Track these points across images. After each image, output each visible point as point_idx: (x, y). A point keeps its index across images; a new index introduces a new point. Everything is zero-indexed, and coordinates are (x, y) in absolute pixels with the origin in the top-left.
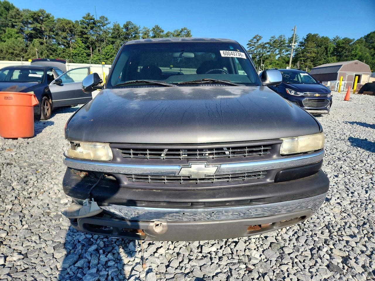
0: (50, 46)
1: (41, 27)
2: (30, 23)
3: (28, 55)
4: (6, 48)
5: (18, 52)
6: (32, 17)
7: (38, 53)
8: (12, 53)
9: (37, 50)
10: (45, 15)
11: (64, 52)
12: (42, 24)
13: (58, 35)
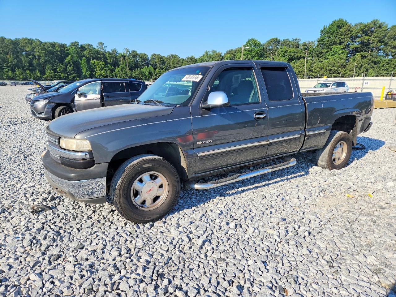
0: (373, 59)
1: (369, 40)
2: (359, 37)
3: (346, 71)
4: (326, 65)
5: (336, 68)
6: (362, 30)
7: (356, 67)
8: (331, 70)
9: (356, 64)
10: (378, 25)
11: (388, 63)
12: (370, 36)
13: (387, 45)
